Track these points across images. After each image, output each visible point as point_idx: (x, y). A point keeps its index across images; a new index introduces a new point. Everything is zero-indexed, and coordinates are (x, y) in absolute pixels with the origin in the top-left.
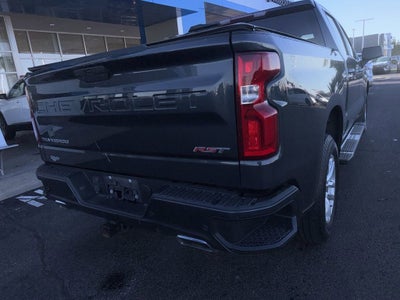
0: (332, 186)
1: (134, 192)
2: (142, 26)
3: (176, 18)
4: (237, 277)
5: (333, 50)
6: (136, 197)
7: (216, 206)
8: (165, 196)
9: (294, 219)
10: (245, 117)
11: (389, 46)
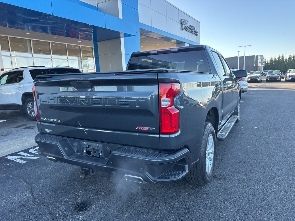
0: (212, 153)
1: (100, 152)
2: (96, 41)
3: (120, 38)
4: (156, 204)
5: (214, 76)
6: (101, 154)
7: (147, 157)
8: (119, 153)
9: (187, 166)
10: (164, 113)
11: (262, 64)
